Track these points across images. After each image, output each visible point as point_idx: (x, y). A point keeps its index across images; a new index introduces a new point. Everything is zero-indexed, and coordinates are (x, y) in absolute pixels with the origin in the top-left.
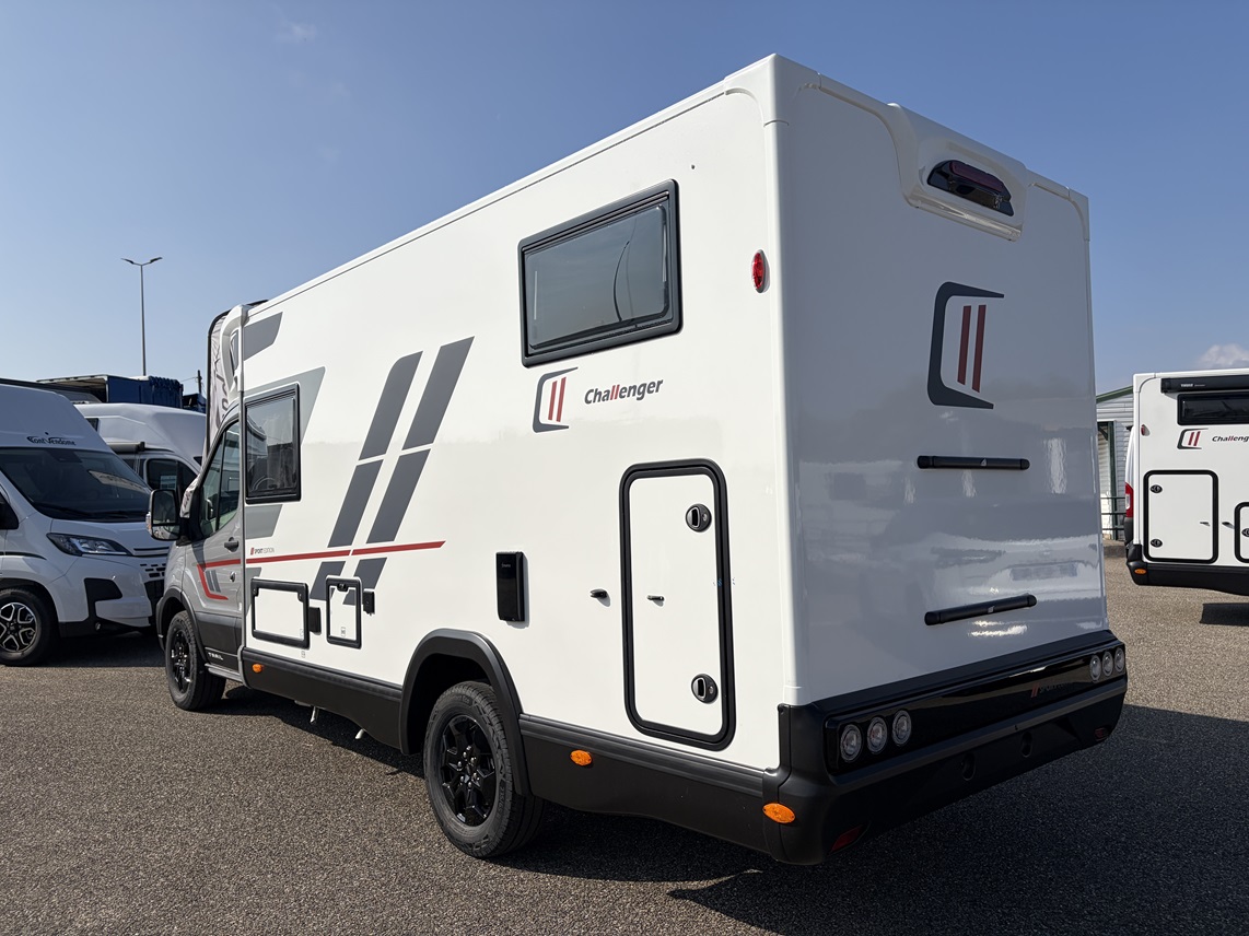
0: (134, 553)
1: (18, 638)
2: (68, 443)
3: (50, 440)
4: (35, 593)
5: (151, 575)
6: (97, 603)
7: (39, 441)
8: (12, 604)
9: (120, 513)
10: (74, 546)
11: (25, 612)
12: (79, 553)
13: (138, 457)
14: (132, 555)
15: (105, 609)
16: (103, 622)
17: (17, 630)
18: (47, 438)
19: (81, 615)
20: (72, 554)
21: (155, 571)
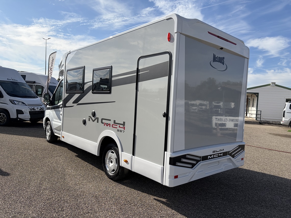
0: (27, 105)
1: (2, 120)
2: (16, 80)
3: (12, 80)
4: (6, 112)
5: (30, 110)
6: (18, 115)
7: (10, 80)
8: (2, 113)
9: (26, 96)
10: (14, 102)
11: (4, 116)
12: (16, 104)
13: (34, 84)
14: (26, 105)
15: (20, 116)
16: (20, 119)
17: (2, 119)
18: (11, 79)
19: (15, 117)
20: (14, 104)
21: (31, 109)
